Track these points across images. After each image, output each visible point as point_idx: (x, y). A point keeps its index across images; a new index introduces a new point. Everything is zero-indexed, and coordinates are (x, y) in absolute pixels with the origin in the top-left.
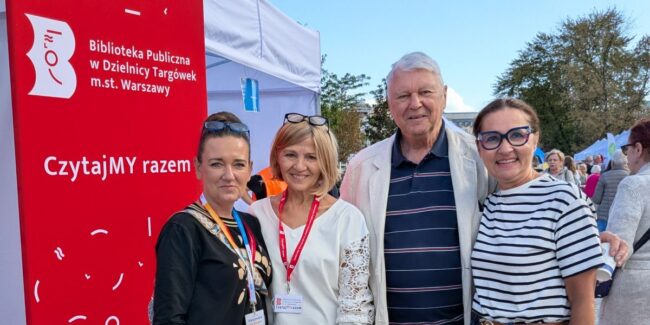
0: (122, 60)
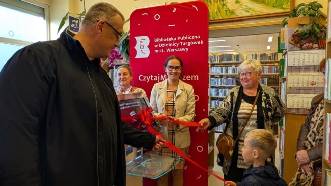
0: (167, 42)
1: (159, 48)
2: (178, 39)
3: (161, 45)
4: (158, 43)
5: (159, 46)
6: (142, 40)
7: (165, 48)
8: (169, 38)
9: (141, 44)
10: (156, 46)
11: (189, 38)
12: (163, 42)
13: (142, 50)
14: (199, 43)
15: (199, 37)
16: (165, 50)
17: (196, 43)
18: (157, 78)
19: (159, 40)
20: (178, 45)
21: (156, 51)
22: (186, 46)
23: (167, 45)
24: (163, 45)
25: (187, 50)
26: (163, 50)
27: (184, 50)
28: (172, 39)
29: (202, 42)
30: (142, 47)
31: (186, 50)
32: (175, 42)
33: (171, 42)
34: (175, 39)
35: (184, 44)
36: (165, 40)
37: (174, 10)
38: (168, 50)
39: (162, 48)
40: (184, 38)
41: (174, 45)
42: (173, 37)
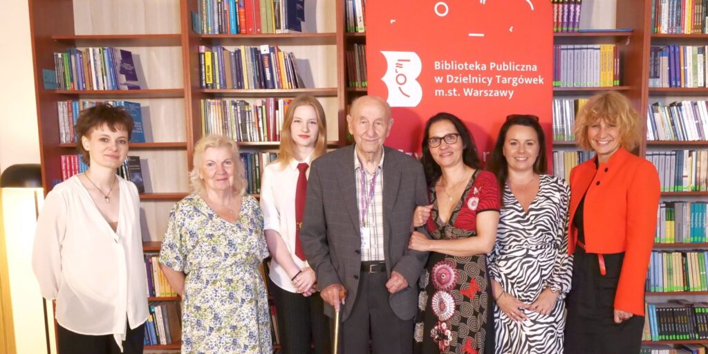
1: (445, 86)
2: (491, 67)
3: (450, 79)
4: (442, 73)
5: (445, 79)
6: (400, 63)
7: (460, 87)
8: (469, 63)
9: (400, 71)
10: (439, 80)
11: (516, 68)
12: (455, 73)
13: (402, 87)
14: (535, 80)
15: (535, 68)
16: (460, 91)
17: (528, 81)
20: (490, 82)
21: (439, 92)
22: (508, 87)
23: (465, 79)
24: (456, 80)
25: (511, 95)
26: (455, 91)
27: (504, 93)
28: (477, 67)
29: (541, 81)
30: (401, 80)
31: (508, 95)
32: (483, 74)
33: (475, 73)
34: (484, 67)
35: (505, 81)
36: (460, 67)
38: (468, 92)
39: (452, 86)
40: (505, 67)
41: (481, 80)
42: (481, 62)
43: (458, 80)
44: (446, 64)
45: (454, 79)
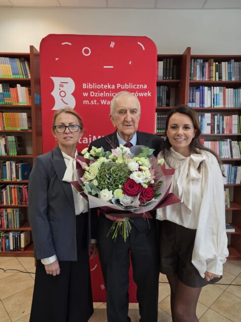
1: (89, 98)
2: (118, 87)
3: (92, 94)
4: (88, 90)
5: (89, 94)
6: (62, 84)
7: (99, 99)
8: (104, 85)
9: (62, 89)
10: (86, 94)
11: (133, 87)
12: (95, 90)
13: (63, 98)
14: (145, 94)
15: (146, 87)
16: (99, 101)
17: (141, 94)
18: (87, 140)
19: (90, 86)
21: (86, 102)
23: (101, 95)
26: (95, 101)
28: (109, 87)
29: (149, 94)
30: (63, 94)
32: (113, 91)
33: (108, 91)
34: (113, 87)
36: (99, 87)
37: (112, 45)
38: (103, 102)
39: (94, 98)
40: (126, 86)
41: (112, 95)
42: (111, 84)
43: (98, 95)
44: (90, 85)
45: (95, 94)
